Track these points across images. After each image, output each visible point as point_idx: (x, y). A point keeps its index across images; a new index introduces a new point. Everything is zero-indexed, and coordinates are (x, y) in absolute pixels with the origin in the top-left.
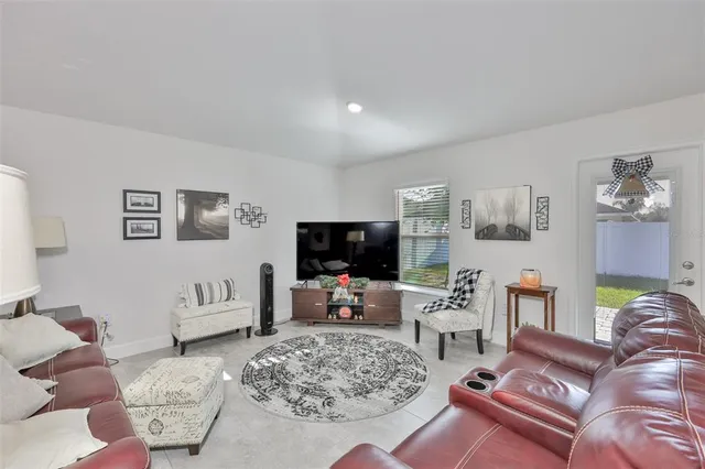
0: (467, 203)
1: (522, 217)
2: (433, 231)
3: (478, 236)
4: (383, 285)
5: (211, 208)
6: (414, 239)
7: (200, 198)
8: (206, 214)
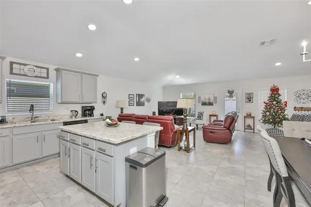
0: (199, 97)
1: (212, 100)
3: (202, 105)
4: (179, 117)
5: (142, 98)
7: (140, 96)
8: (141, 100)
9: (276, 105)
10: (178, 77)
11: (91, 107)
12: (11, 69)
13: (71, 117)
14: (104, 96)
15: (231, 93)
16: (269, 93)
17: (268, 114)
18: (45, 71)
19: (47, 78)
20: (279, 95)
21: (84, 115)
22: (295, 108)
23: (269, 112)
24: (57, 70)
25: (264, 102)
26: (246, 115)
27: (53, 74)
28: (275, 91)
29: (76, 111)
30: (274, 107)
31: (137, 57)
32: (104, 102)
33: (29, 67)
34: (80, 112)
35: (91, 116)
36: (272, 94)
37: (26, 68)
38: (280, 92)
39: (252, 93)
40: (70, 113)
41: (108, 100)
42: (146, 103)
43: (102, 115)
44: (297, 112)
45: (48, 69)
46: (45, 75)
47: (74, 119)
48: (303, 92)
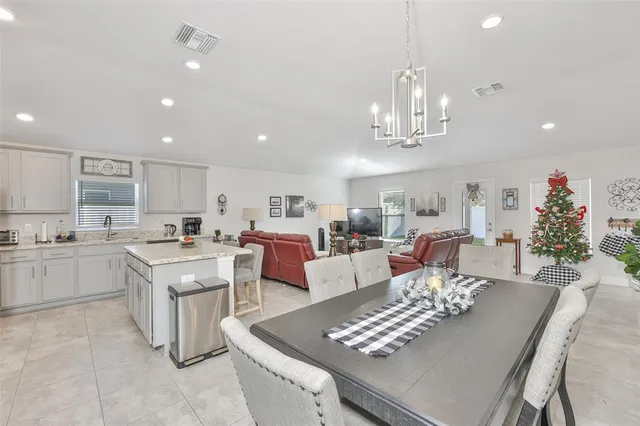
0: (413, 200)
1: (435, 208)
2: (399, 212)
3: (417, 214)
4: (374, 238)
5: (298, 203)
6: (387, 216)
7: (294, 199)
8: (296, 206)
9: (558, 215)
10: (364, 160)
11: (195, 219)
12: (82, 166)
13: (166, 235)
14: (222, 202)
15: (473, 189)
16: (546, 188)
17: (540, 233)
18: (127, 166)
19: (130, 175)
20: (570, 192)
21: (186, 232)
22: (611, 220)
23: (543, 229)
24: (143, 163)
25: (537, 209)
26: (502, 237)
27: (138, 169)
28: (558, 183)
29: (172, 226)
30: (553, 219)
31: (263, 133)
32: (222, 210)
33: (104, 162)
34: (180, 227)
35: (195, 233)
36: (551, 191)
37: (101, 164)
38: (570, 185)
39: (516, 189)
40: (163, 228)
41: (228, 207)
42: (307, 212)
43: (218, 233)
44: (615, 229)
45: (130, 163)
46: (127, 172)
47: (169, 238)
48: (630, 184)
